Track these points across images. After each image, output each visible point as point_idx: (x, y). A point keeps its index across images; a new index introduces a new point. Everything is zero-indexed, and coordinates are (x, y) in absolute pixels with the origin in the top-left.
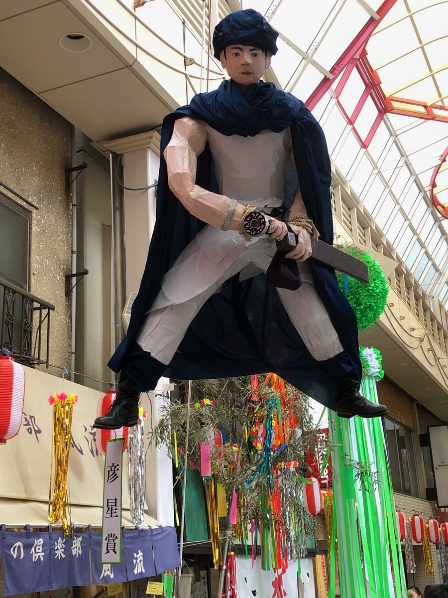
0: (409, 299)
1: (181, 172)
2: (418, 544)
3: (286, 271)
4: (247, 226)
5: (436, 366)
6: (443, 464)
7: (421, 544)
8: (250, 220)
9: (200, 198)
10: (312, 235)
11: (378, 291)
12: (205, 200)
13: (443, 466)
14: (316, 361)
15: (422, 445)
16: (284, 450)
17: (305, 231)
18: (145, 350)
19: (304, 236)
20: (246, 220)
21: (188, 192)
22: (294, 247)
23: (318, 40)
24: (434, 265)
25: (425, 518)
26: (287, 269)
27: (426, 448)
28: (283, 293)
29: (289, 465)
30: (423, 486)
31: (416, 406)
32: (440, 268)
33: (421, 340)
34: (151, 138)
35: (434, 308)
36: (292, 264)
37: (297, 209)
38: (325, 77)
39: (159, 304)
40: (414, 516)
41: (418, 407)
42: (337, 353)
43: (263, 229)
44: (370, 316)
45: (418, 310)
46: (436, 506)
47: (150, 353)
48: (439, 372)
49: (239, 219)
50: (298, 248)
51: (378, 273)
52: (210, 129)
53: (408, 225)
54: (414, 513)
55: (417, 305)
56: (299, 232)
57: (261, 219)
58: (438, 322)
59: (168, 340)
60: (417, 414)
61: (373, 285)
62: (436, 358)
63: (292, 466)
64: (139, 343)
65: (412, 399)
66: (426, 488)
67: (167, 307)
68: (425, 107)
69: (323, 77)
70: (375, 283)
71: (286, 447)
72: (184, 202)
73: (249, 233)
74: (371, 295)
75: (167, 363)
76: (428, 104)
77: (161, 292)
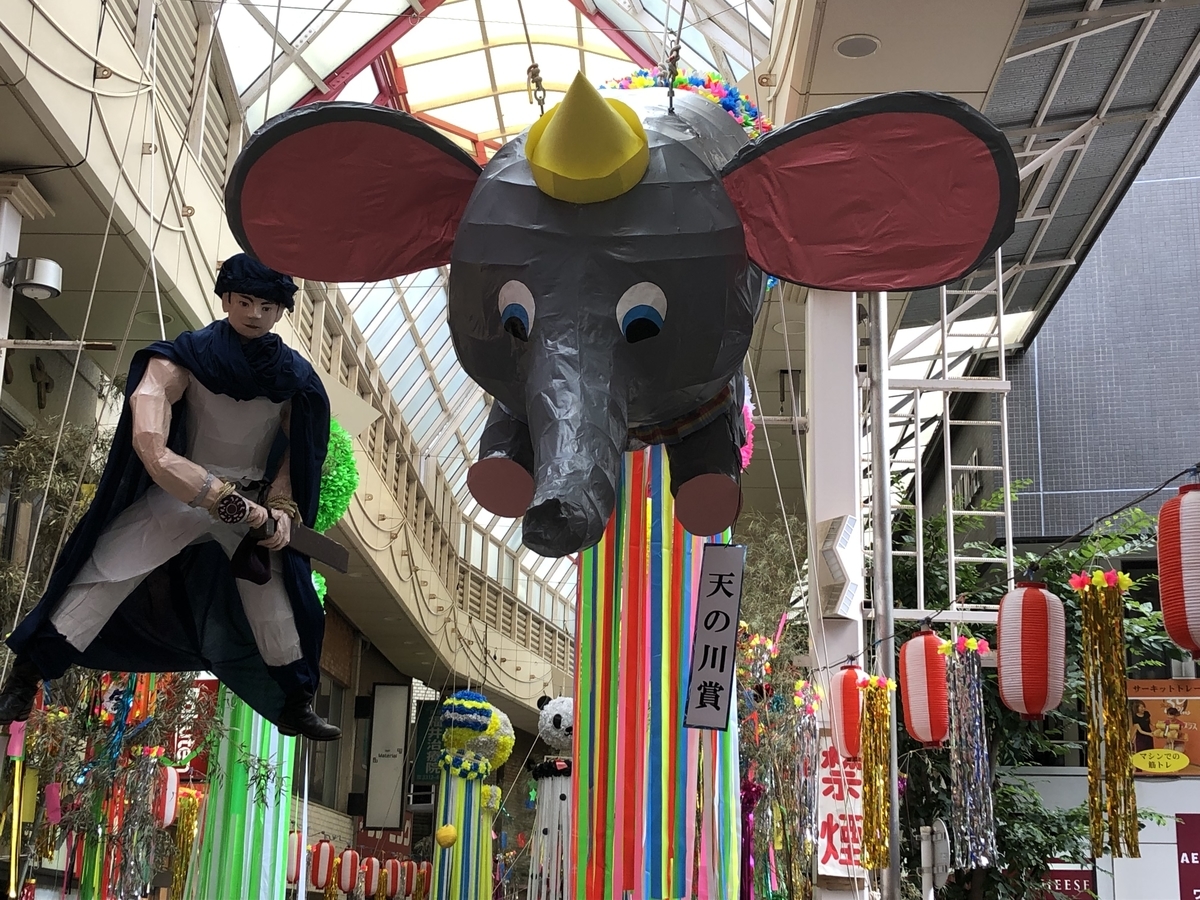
0: (386, 461)
1: (152, 431)
2: (317, 891)
3: (255, 561)
4: (222, 510)
5: (410, 583)
6: (387, 753)
7: (322, 891)
8: (227, 504)
9: (172, 468)
10: (292, 519)
11: (340, 484)
12: (176, 470)
13: (388, 756)
14: (266, 664)
15: (358, 715)
16: (145, 728)
17: (285, 516)
18: (60, 632)
19: (284, 522)
20: (222, 502)
21: (156, 458)
22: (271, 536)
23: (315, 27)
24: (441, 400)
25: (339, 847)
26: (257, 559)
27: (363, 722)
28: (244, 585)
29: (150, 752)
30: (345, 788)
31: (360, 644)
32: (450, 406)
33: (394, 537)
34: (14, 184)
35: (426, 477)
36: (264, 554)
37: (281, 486)
38: (316, 87)
39: (87, 576)
40: (321, 841)
41: (364, 643)
42: (294, 659)
43: (241, 518)
44: (320, 521)
45: (397, 480)
46: (361, 827)
47: (65, 637)
48: (413, 594)
49: (213, 499)
50: (275, 538)
51: (347, 454)
52: (192, 378)
53: (409, 329)
54: (322, 837)
55: (398, 471)
56: (280, 517)
57: (241, 506)
58: (428, 501)
59: (91, 623)
60: (359, 659)
61: (335, 473)
62: (413, 568)
63: (154, 754)
64: (54, 623)
65: (356, 632)
66: (350, 791)
67: (96, 584)
68: (474, 142)
69: (312, 86)
70: (338, 471)
71: (151, 723)
72: (149, 467)
73: (224, 520)
74: (328, 489)
75: (82, 651)
76: (481, 138)
77: (91, 559)
